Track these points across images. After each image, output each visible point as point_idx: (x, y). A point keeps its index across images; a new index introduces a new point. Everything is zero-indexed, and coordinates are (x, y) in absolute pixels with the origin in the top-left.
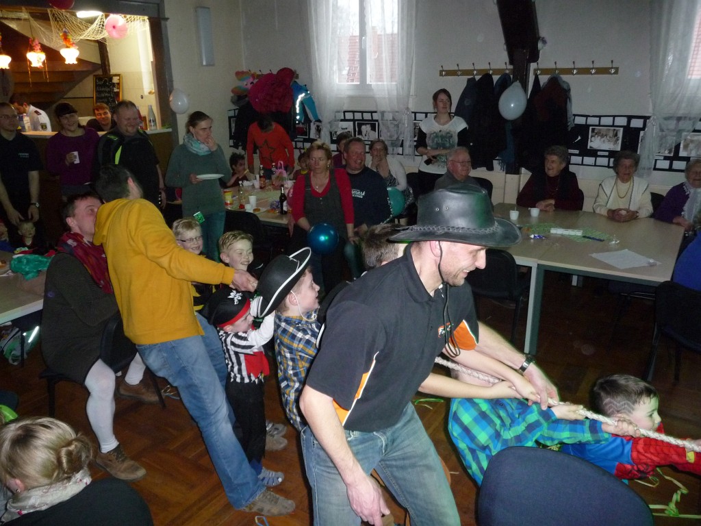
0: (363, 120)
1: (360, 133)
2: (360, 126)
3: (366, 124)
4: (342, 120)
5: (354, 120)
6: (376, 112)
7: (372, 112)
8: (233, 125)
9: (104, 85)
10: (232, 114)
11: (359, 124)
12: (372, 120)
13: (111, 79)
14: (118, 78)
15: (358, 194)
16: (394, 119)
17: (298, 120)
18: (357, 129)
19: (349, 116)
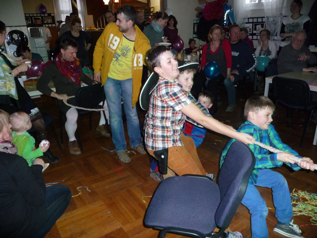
0: (257, 22)
1: (255, 29)
2: (256, 25)
3: (258, 24)
4: (247, 23)
5: (253, 23)
6: (264, 17)
7: (262, 18)
8: (196, 27)
9: (148, 12)
10: (195, 22)
11: (255, 24)
12: (262, 22)
13: (150, 10)
14: (153, 9)
15: (235, 54)
16: (274, 21)
17: (225, 24)
18: (254, 27)
19: (251, 20)
